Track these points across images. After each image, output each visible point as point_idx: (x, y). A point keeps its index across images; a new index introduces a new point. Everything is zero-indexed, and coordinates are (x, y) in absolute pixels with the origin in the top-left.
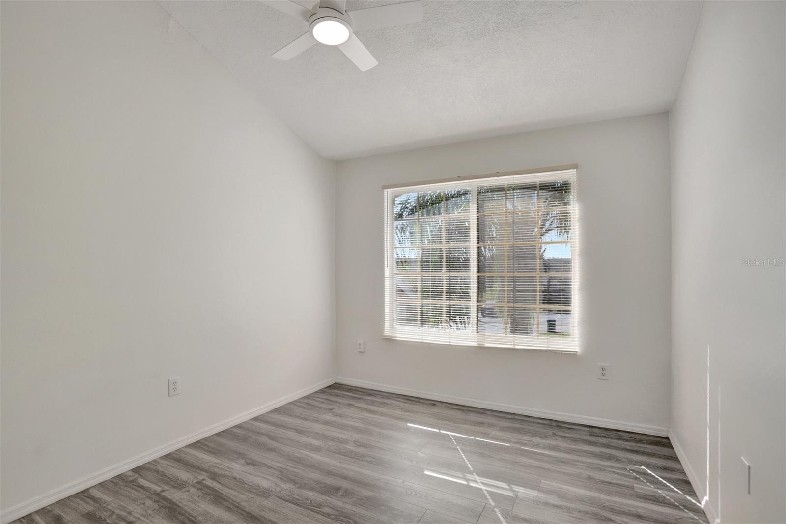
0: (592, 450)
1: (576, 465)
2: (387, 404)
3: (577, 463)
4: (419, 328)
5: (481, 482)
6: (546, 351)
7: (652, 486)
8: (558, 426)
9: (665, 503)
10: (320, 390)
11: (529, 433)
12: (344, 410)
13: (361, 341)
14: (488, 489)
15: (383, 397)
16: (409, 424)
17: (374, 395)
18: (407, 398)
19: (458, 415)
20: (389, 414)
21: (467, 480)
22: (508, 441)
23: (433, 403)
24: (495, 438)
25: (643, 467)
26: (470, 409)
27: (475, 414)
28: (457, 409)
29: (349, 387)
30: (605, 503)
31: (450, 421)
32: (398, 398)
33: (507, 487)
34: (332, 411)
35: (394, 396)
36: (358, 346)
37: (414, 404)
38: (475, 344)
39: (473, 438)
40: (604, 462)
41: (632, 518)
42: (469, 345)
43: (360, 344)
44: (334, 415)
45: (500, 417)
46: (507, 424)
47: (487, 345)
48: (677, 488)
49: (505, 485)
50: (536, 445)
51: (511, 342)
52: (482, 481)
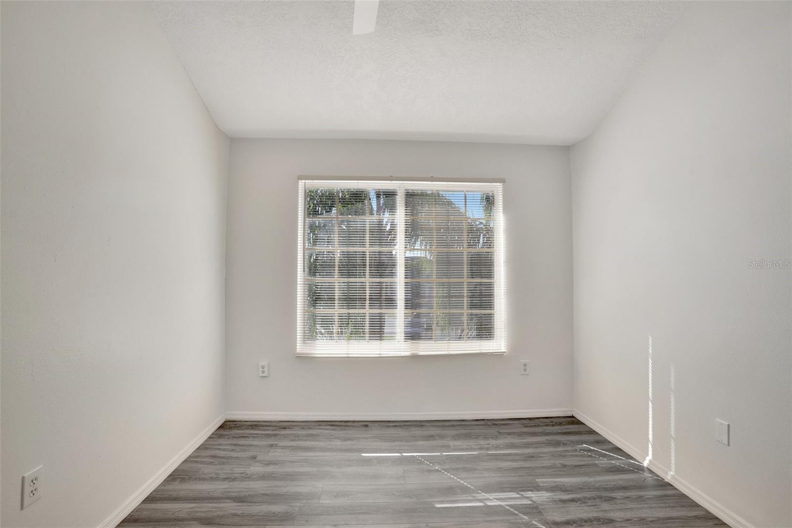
0: (540, 440)
1: (543, 457)
2: (317, 436)
3: (542, 455)
4: (337, 342)
5: (494, 499)
6: (477, 354)
7: (605, 459)
8: (494, 424)
9: (626, 471)
10: (213, 434)
11: (481, 436)
12: (270, 454)
13: (265, 363)
14: (506, 503)
15: (303, 428)
16: (363, 455)
17: (289, 428)
18: (330, 423)
19: (401, 432)
20: (329, 447)
21: (481, 501)
22: (471, 449)
23: (366, 425)
24: (457, 449)
25: (585, 445)
26: (405, 424)
27: (416, 429)
28: (394, 426)
29: (249, 423)
30: (595, 485)
31: (401, 441)
32: (320, 425)
33: (518, 496)
34: (257, 459)
35: (314, 424)
36: (261, 370)
37: (345, 430)
38: (408, 354)
39: (439, 454)
40: (557, 448)
41: (623, 491)
42: (402, 355)
43: (263, 367)
44: (264, 464)
45: (440, 426)
46: (453, 432)
47: (421, 353)
48: (620, 456)
49: (514, 495)
50: (496, 447)
51: (445, 348)
52: (494, 497)
